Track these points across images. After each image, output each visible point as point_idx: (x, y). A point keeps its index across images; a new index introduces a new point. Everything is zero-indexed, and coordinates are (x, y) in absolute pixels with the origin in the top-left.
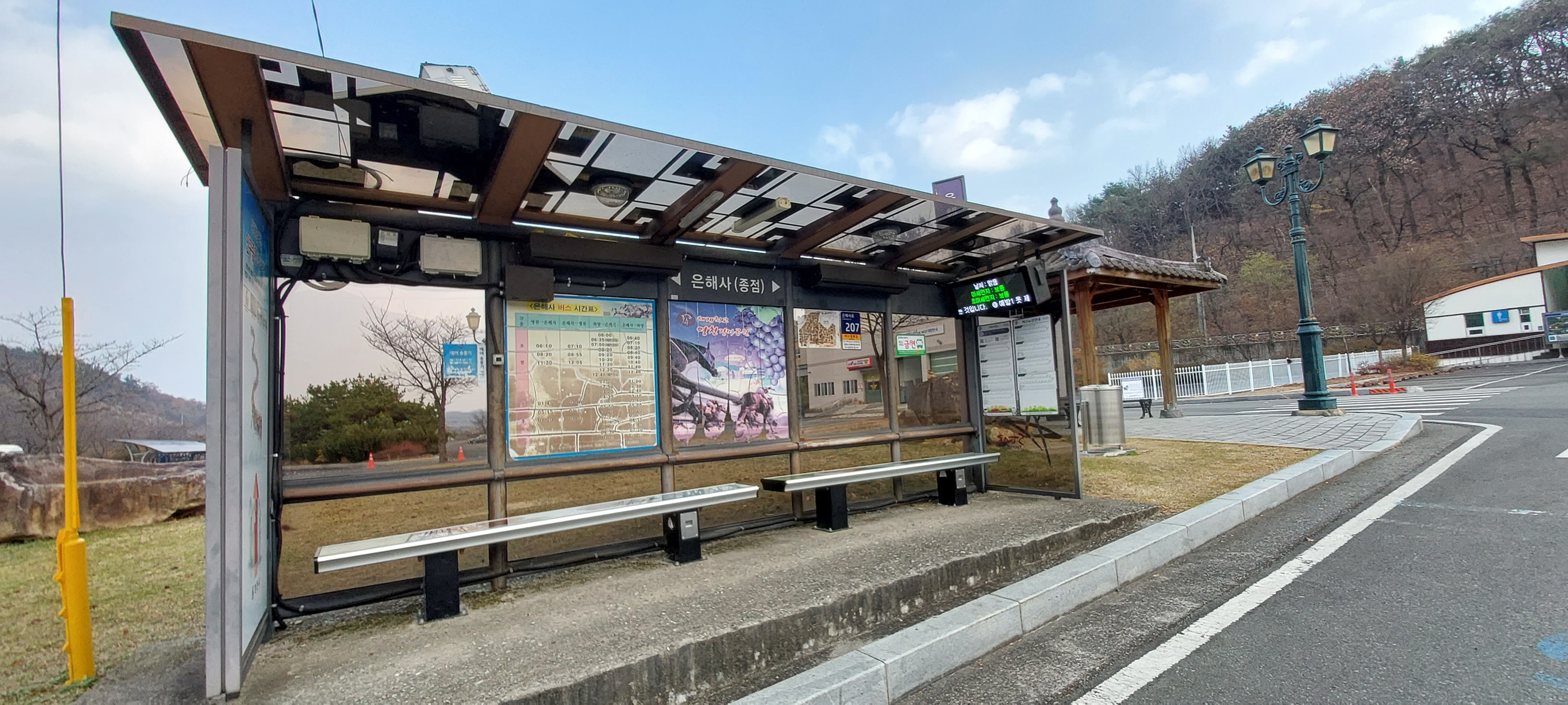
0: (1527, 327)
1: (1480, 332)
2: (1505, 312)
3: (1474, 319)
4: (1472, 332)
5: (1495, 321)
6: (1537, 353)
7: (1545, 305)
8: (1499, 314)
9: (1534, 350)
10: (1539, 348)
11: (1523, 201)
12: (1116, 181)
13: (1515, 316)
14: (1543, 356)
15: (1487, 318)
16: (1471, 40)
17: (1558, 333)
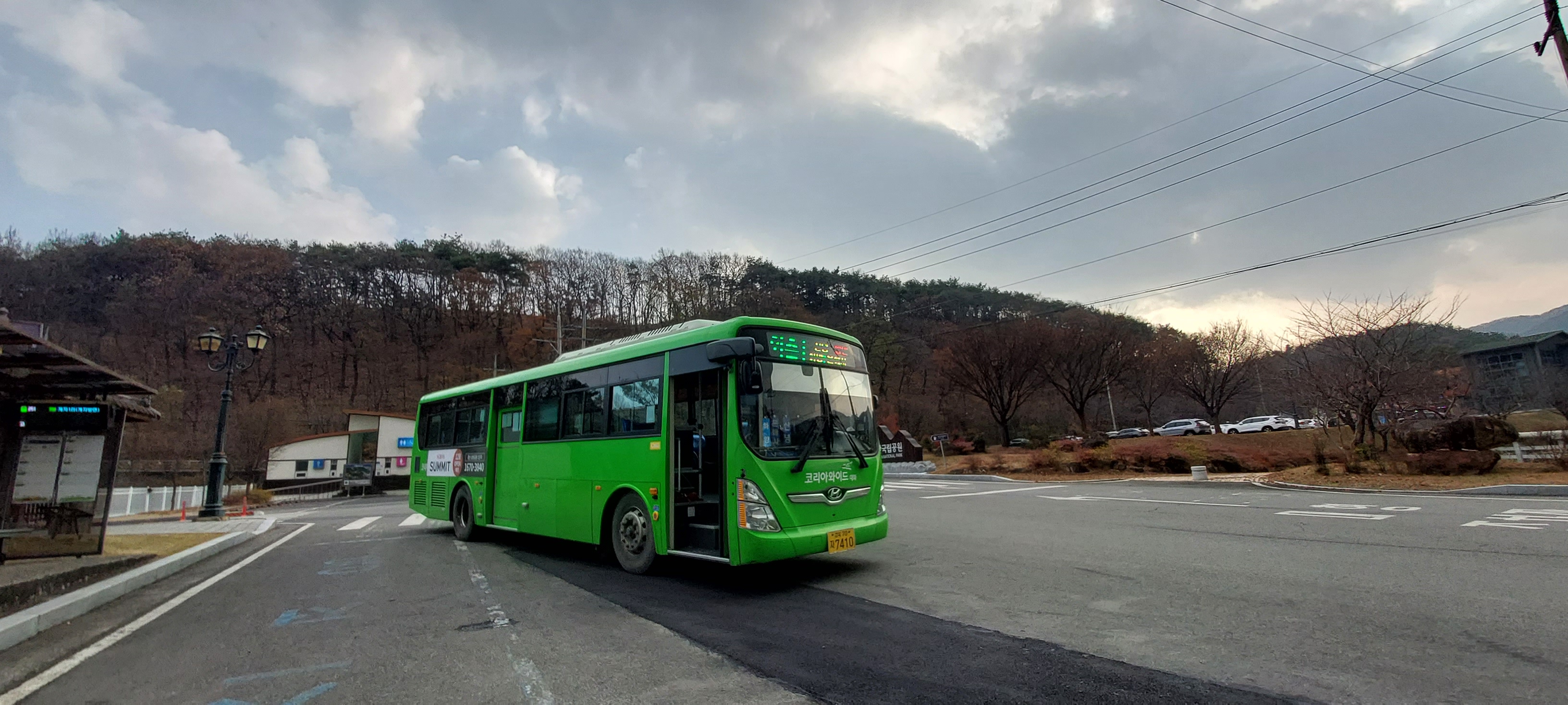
0: (333, 474)
1: (304, 475)
2: (322, 462)
3: (302, 465)
4: (298, 475)
5: (316, 467)
6: (335, 493)
7: (347, 459)
8: (319, 463)
9: (333, 491)
10: (338, 489)
11: (349, 382)
13: (328, 464)
14: (340, 495)
15: (311, 465)
16: (345, 253)
17: (350, 479)
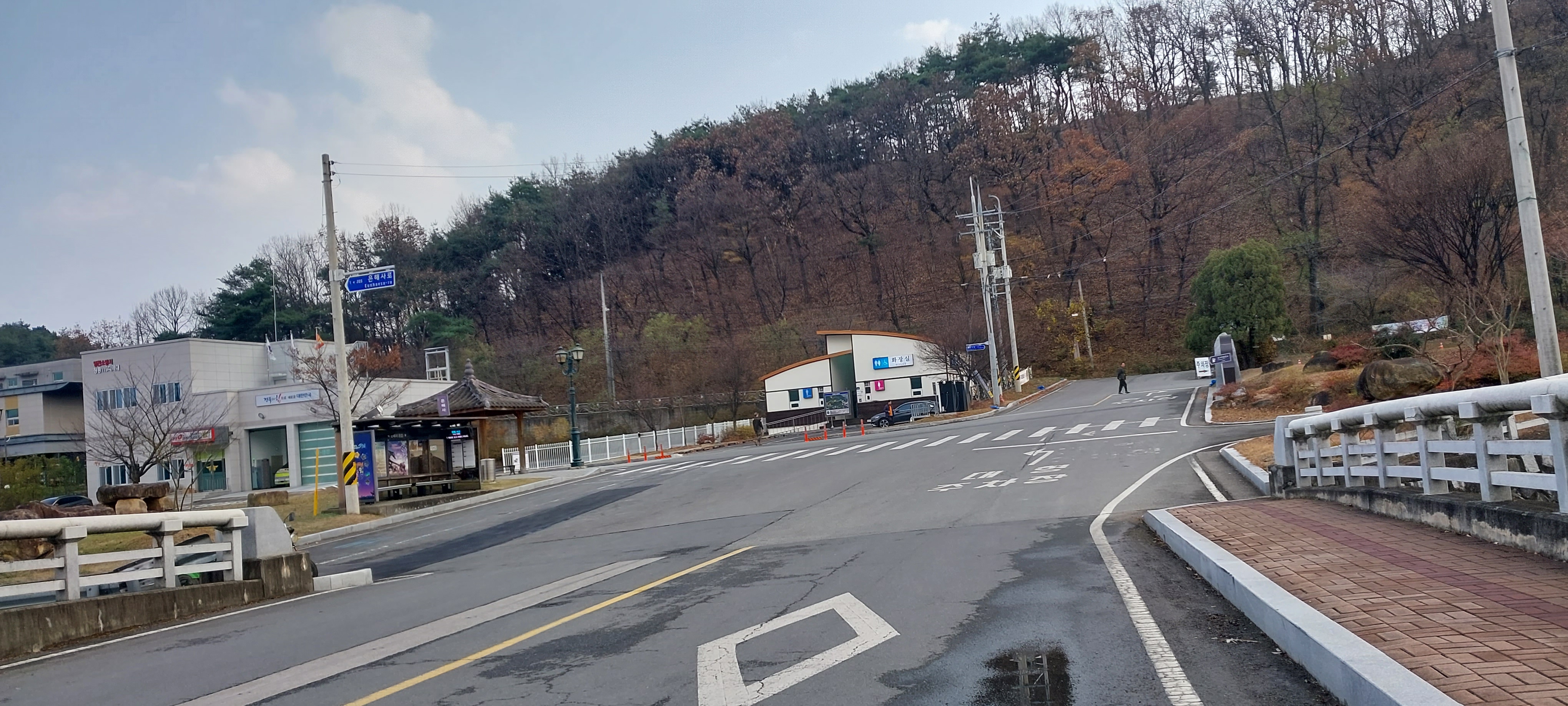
1: (796, 405)
2: (810, 389)
3: (794, 394)
4: (792, 405)
5: (805, 396)
6: (822, 424)
7: (832, 385)
8: (807, 392)
10: (820, 421)
12: (527, 176)
13: (816, 392)
14: (825, 426)
15: (801, 393)
17: (831, 408)
